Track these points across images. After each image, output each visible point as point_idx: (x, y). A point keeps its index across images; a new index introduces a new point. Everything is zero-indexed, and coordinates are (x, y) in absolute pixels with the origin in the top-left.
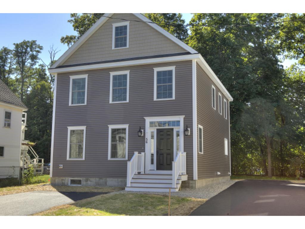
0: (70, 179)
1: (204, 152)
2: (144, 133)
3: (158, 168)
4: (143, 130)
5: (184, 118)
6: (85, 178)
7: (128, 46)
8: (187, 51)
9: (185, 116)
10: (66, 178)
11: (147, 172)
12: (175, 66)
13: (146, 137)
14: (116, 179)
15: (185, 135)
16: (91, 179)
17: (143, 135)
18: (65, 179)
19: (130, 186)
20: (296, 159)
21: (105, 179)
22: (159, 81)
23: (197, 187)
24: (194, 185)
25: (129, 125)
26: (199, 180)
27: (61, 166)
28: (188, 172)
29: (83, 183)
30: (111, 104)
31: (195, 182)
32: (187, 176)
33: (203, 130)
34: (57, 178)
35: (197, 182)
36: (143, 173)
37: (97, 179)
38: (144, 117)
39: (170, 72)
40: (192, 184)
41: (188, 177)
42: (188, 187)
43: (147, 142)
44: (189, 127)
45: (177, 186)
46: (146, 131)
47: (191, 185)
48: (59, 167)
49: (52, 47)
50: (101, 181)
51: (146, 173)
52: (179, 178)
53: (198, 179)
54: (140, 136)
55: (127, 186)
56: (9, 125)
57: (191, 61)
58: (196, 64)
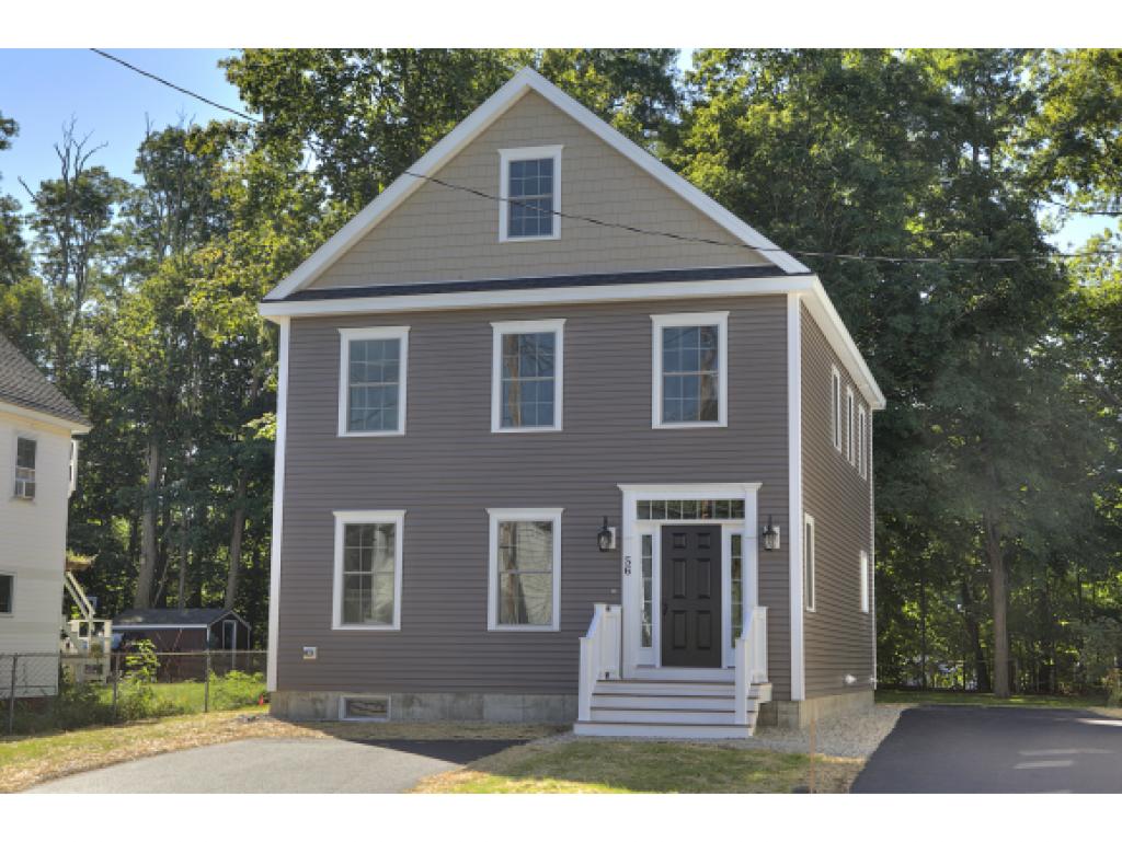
0: (343, 696)
1: (817, 607)
2: (619, 539)
3: (667, 661)
4: (613, 530)
5: (760, 493)
6: (400, 696)
7: (557, 234)
8: (769, 261)
9: (760, 484)
10: (330, 694)
11: (630, 673)
12: (727, 313)
13: (625, 553)
14: (520, 697)
15: (763, 550)
16: (423, 697)
17: (613, 546)
18: (327, 697)
19: (588, 719)
20: (1109, 625)
21: (476, 695)
22: (669, 362)
23: (802, 725)
24: (792, 718)
25: (564, 511)
26: (810, 701)
27: (311, 653)
28: (774, 673)
29: (395, 709)
30: (495, 434)
31: (798, 708)
32: (769, 686)
33: (816, 532)
34: (294, 693)
35: (801, 705)
36: (618, 677)
37: (448, 698)
38: (619, 486)
39: (710, 333)
40: (785, 713)
41: (774, 692)
42: (775, 725)
43: (628, 571)
44: (777, 523)
45: (749, 719)
46: (626, 533)
47: (782, 718)
48: (302, 657)
49: (68, 128)
50: (462, 702)
51: (625, 676)
52: (753, 694)
53: (806, 698)
54: (606, 550)
55: (580, 719)
56: (31, 491)
57: (785, 296)
58: (798, 309)
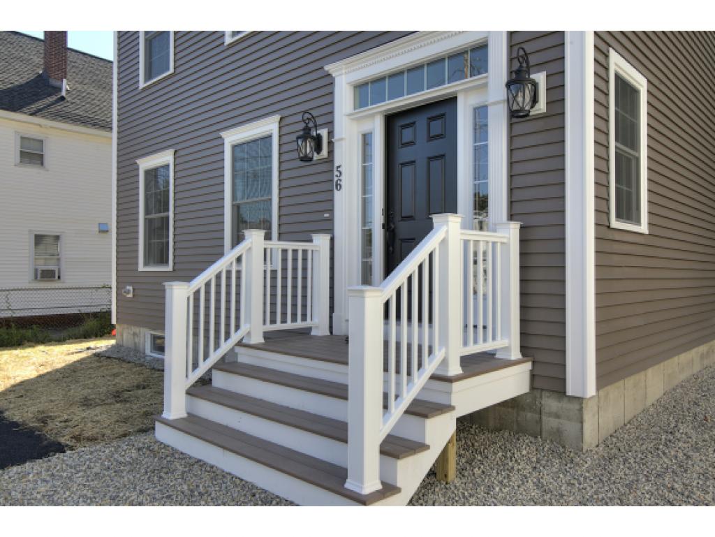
0: (148, 332)
2: (331, 144)
4: (324, 133)
17: (323, 153)
18: (140, 333)
25: (280, 119)
27: (130, 292)
31: (581, 410)
32: (528, 366)
38: (328, 68)
42: (537, 435)
43: (340, 186)
44: (540, 66)
47: (549, 422)
